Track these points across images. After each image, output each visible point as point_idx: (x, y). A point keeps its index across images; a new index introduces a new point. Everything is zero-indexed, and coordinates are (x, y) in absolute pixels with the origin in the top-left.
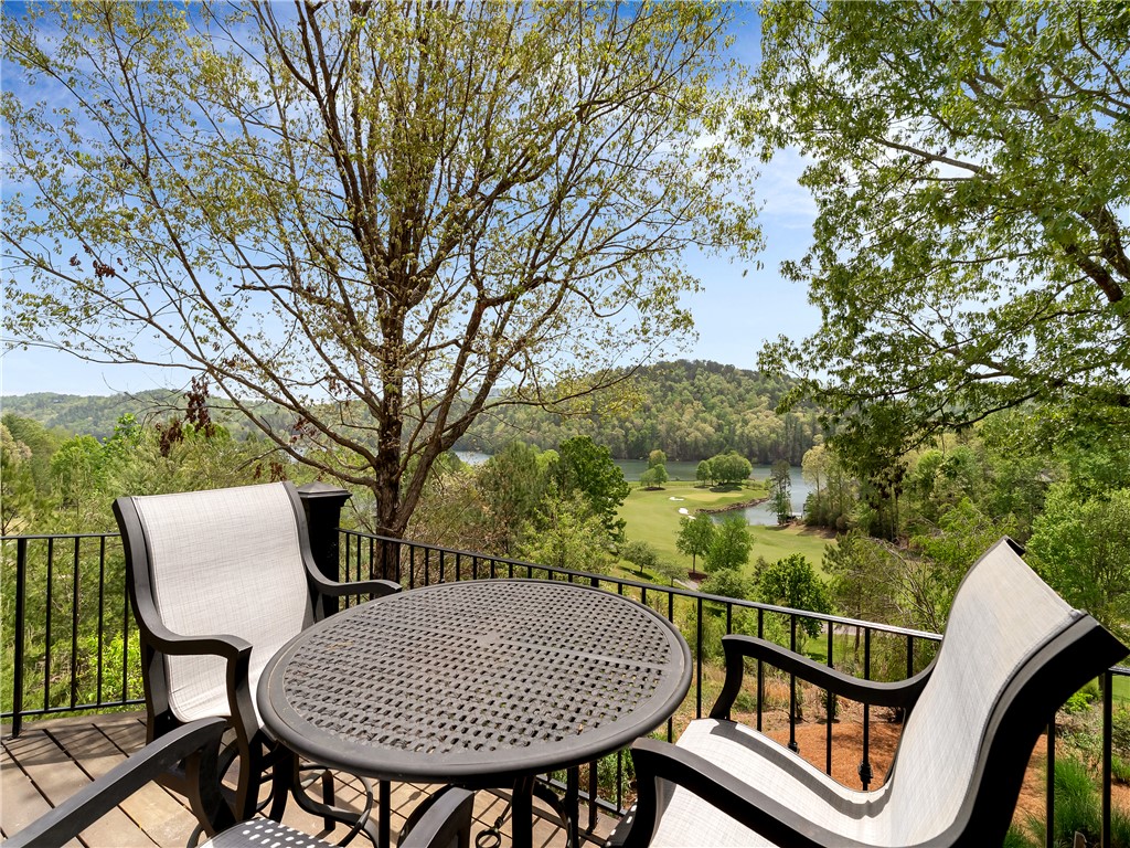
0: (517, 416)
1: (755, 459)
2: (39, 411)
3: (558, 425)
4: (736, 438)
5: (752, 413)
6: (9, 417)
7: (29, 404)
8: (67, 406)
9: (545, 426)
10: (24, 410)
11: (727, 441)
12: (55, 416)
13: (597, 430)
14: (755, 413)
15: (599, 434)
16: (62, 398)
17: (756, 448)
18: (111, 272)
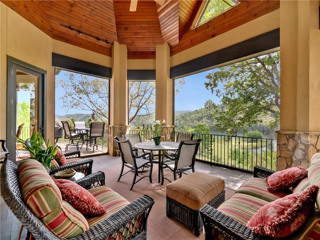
0: (187, 119)
1: (265, 133)
2: (77, 117)
3: (199, 121)
4: (258, 126)
5: (264, 118)
6: (72, 119)
7: (76, 116)
8: (83, 116)
9: (195, 121)
10: (75, 117)
11: (255, 127)
12: (80, 119)
13: (211, 123)
14: (265, 118)
15: (212, 124)
16: (82, 114)
17: (265, 129)
18: (81, 98)
